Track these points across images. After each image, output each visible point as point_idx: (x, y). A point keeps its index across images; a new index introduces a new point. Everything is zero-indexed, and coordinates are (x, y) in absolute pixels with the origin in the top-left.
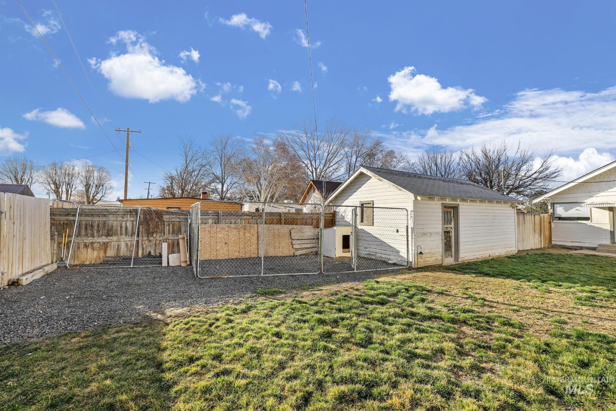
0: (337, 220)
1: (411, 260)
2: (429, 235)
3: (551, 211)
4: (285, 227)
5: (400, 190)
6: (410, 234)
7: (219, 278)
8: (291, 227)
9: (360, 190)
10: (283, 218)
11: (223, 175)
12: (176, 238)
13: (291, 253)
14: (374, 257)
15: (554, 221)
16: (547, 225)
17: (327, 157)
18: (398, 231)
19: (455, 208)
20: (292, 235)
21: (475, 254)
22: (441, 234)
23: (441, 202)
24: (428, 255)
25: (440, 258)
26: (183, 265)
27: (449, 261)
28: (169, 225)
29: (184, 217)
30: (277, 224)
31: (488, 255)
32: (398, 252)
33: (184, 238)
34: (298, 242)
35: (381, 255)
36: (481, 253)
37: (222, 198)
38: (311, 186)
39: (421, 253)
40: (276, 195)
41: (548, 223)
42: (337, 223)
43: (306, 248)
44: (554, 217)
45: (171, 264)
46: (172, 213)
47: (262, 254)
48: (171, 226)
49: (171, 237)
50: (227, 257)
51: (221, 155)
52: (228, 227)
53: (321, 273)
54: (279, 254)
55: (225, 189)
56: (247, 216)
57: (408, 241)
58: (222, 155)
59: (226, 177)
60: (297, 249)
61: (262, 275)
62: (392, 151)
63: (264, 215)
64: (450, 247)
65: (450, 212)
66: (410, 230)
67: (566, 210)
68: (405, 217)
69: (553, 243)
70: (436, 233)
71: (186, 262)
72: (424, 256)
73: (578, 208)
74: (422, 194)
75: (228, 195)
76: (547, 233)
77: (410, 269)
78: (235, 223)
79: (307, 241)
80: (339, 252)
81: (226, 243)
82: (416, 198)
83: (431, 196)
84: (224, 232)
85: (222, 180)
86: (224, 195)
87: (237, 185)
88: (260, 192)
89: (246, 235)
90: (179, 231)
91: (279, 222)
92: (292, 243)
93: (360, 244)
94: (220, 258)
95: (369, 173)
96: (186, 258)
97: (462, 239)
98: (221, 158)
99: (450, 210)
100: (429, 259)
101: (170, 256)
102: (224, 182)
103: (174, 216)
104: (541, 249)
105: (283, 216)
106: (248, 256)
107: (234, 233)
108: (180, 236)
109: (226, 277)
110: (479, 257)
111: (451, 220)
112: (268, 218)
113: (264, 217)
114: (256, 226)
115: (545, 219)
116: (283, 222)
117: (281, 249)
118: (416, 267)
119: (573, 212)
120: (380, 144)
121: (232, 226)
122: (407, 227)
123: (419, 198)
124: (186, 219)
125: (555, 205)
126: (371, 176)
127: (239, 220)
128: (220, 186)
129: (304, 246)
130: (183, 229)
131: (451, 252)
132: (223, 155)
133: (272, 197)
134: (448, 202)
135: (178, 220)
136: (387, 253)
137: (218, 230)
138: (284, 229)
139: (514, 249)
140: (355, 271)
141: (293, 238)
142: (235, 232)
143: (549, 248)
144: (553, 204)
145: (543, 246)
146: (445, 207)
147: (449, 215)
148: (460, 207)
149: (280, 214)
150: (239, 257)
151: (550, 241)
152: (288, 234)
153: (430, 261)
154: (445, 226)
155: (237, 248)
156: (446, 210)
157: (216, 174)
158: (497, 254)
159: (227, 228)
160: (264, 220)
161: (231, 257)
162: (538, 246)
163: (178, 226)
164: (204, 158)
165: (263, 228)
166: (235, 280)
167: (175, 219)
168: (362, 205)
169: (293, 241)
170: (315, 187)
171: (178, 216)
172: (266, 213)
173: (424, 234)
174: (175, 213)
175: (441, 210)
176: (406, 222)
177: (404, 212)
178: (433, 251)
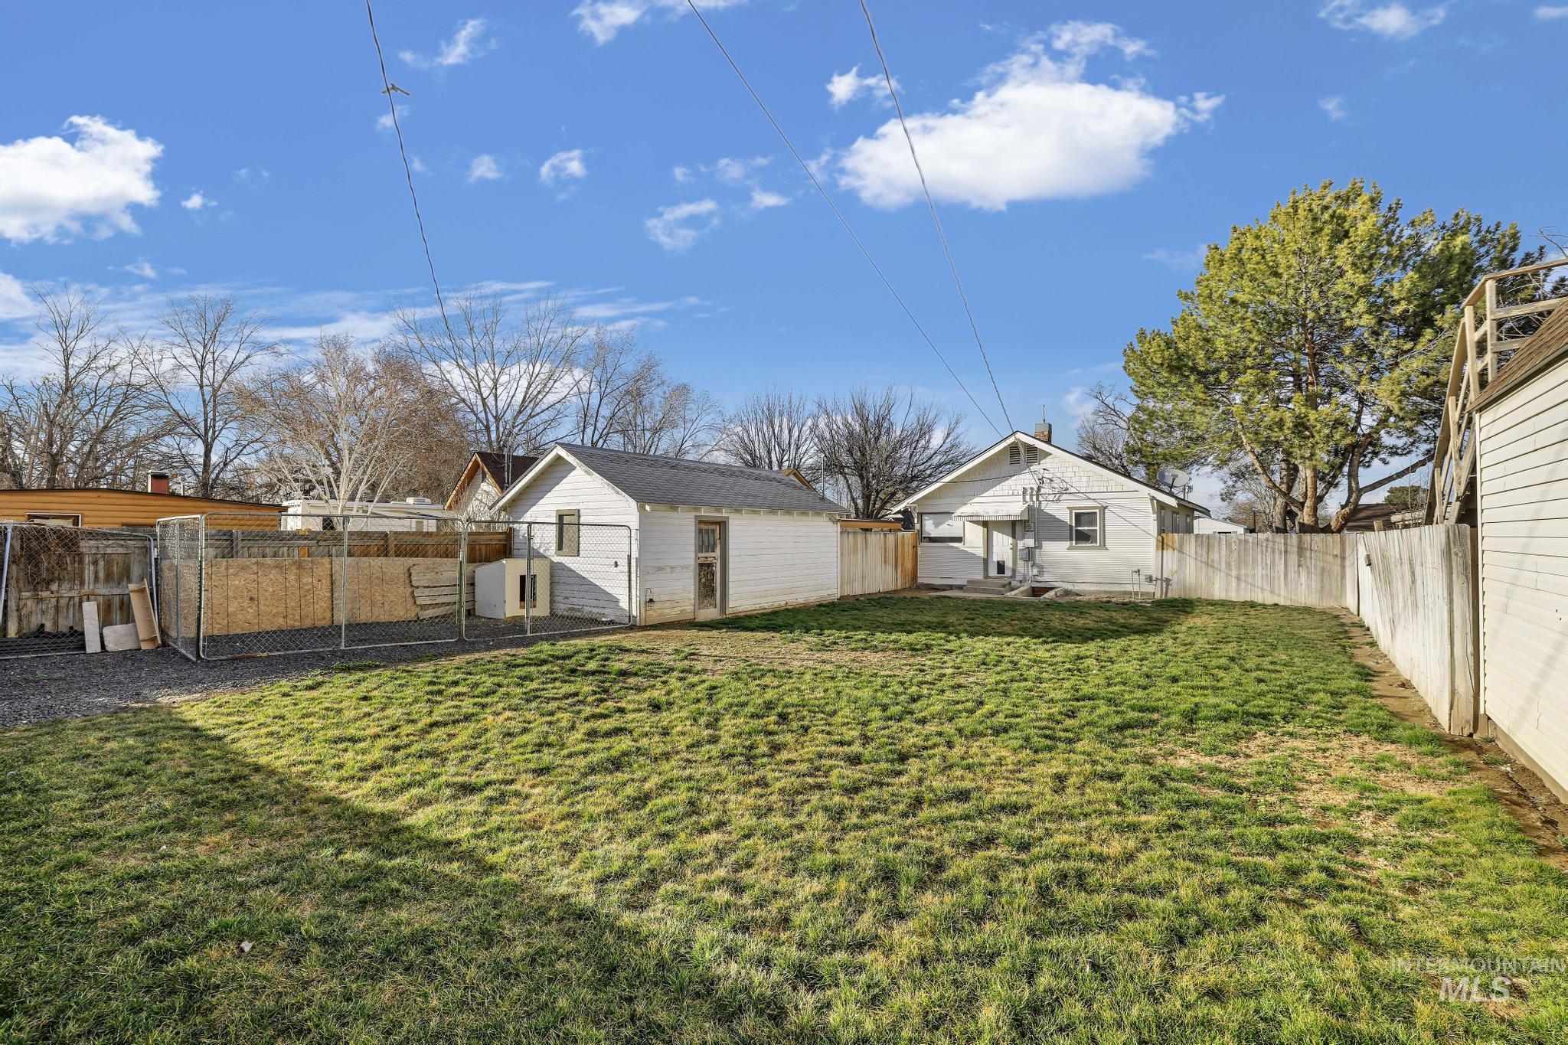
0: (516, 546)
1: (634, 613)
2: (669, 570)
3: (917, 526)
4: (398, 563)
5: (618, 493)
6: (633, 569)
7: (248, 657)
8: (410, 561)
9: (556, 488)
10: (392, 543)
11: (210, 415)
12: (116, 591)
13: (411, 615)
14: (579, 614)
15: (922, 544)
16: (909, 550)
17: (526, 393)
18: (616, 565)
19: (722, 524)
20: (413, 578)
21: (758, 601)
22: (692, 568)
23: (693, 514)
24: (668, 604)
25: (690, 608)
26: (145, 646)
27: (711, 613)
28: (95, 563)
29: (139, 544)
30: (378, 556)
31: (783, 603)
32: (617, 601)
33: (143, 591)
34: (427, 592)
35: (591, 609)
36: (771, 599)
37: (205, 485)
38: (476, 465)
39: (651, 600)
40: (385, 484)
41: (911, 547)
42: (515, 552)
43: (449, 604)
44: (923, 538)
45: (111, 646)
46: (105, 534)
47: (341, 618)
48: (101, 563)
49: (103, 590)
50: (255, 629)
51: (199, 357)
52: (257, 563)
53: (461, 640)
54: (382, 619)
55: (214, 458)
56: (306, 539)
57: (630, 580)
58: (204, 358)
59: (219, 424)
60: (423, 607)
61: (343, 648)
62: (685, 387)
63: (346, 536)
64: (713, 590)
65: (713, 531)
66: (633, 562)
67: (937, 525)
68: (627, 540)
69: (920, 581)
70: (683, 567)
71: (154, 639)
72: (656, 606)
73: (950, 522)
74: (655, 501)
75: (228, 475)
76: (909, 565)
77: (633, 627)
78: (275, 555)
79: (447, 590)
80: (512, 608)
81: (251, 599)
82: (641, 509)
83: (672, 503)
84: (247, 576)
85: (206, 432)
86: (213, 476)
87: (257, 446)
88: (337, 473)
89: (304, 581)
90: (126, 575)
91: (384, 552)
92: (414, 597)
93: (557, 592)
94: (239, 631)
95: (571, 459)
96: (154, 632)
97: (732, 577)
98: (202, 368)
99: (713, 527)
100: (668, 611)
101: (106, 631)
102: (214, 439)
103: (110, 542)
104: (895, 591)
105: (391, 539)
106: (308, 623)
107: (271, 576)
108: (132, 587)
109: (265, 654)
110: (766, 606)
111: (715, 543)
112: (355, 543)
113: (346, 540)
114: (326, 560)
115: (906, 540)
116: (392, 552)
117: (387, 607)
118: (643, 624)
119: (943, 531)
120: (657, 368)
121: (268, 561)
122: (629, 557)
123: (648, 508)
124: (147, 551)
125: (925, 517)
126: (575, 464)
127: (285, 549)
128: (199, 448)
129: (440, 600)
130: (136, 570)
131: (715, 599)
132: (209, 357)
133: (373, 487)
134: (705, 512)
135: (121, 550)
136: (602, 603)
137: (231, 571)
138: (396, 565)
139: (835, 591)
140: (529, 634)
141: (414, 583)
142: (274, 574)
143: (910, 589)
144: (921, 515)
145: (899, 587)
146: (701, 521)
147: (711, 535)
148: (731, 522)
149: (384, 536)
150: (284, 628)
151: (915, 576)
152: (403, 577)
153: (672, 614)
154: (700, 555)
155: (282, 609)
156: (704, 527)
157: (182, 413)
158: (801, 601)
159: (255, 568)
160: (345, 547)
161: (266, 626)
162: (892, 587)
163: (121, 564)
164: (137, 362)
165: (344, 565)
166: (284, 657)
167: (113, 548)
168: (561, 517)
169: (416, 590)
170: (486, 470)
171: (122, 542)
172: (351, 534)
173: (660, 569)
174: (113, 535)
175: (693, 528)
176: (627, 548)
177: (626, 532)
178: (676, 597)
